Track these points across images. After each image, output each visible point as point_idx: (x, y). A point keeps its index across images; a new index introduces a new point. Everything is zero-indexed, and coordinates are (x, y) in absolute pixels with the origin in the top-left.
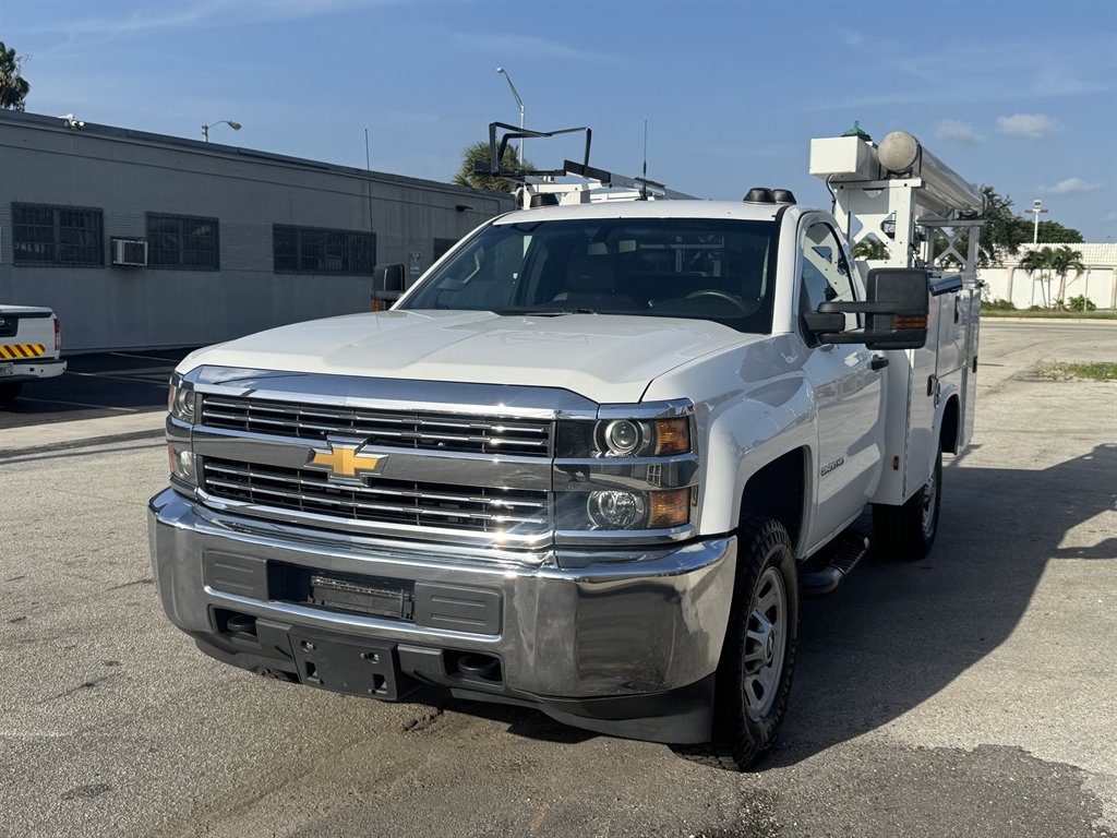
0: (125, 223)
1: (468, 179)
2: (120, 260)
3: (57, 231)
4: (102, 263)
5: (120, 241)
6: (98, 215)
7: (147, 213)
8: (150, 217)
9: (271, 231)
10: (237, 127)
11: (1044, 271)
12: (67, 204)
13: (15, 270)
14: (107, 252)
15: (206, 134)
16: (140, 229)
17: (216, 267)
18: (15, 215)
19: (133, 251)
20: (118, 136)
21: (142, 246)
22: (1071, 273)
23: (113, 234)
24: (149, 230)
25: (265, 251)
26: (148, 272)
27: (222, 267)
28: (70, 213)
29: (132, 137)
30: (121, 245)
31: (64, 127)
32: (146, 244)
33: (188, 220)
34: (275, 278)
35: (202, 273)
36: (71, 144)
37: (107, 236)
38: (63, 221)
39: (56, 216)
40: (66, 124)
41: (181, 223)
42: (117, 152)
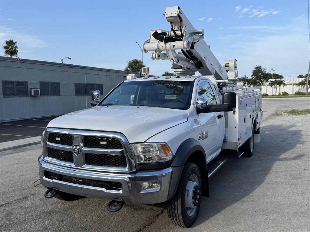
0: (34, 84)
1: (129, 69)
2: (33, 94)
3: (15, 87)
4: (28, 95)
5: (32, 89)
6: (27, 82)
8: (41, 83)
9: (74, 85)
10: (70, 59)
11: (275, 86)
12: (18, 80)
13: (3, 99)
14: (29, 92)
15: (62, 61)
16: (38, 86)
17: (60, 95)
18: (3, 84)
19: (36, 92)
20: (31, 62)
21: (39, 90)
22: (282, 86)
23: (30, 88)
24: (40, 86)
25: (73, 89)
26: (41, 97)
28: (18, 83)
29: (36, 62)
30: (33, 90)
32: (40, 90)
33: (51, 83)
34: (76, 97)
35: (55, 97)
36: (18, 65)
37: (29, 88)
38: (16, 85)
39: (15, 84)
40: (17, 59)
41: (49, 84)
42: (31, 66)
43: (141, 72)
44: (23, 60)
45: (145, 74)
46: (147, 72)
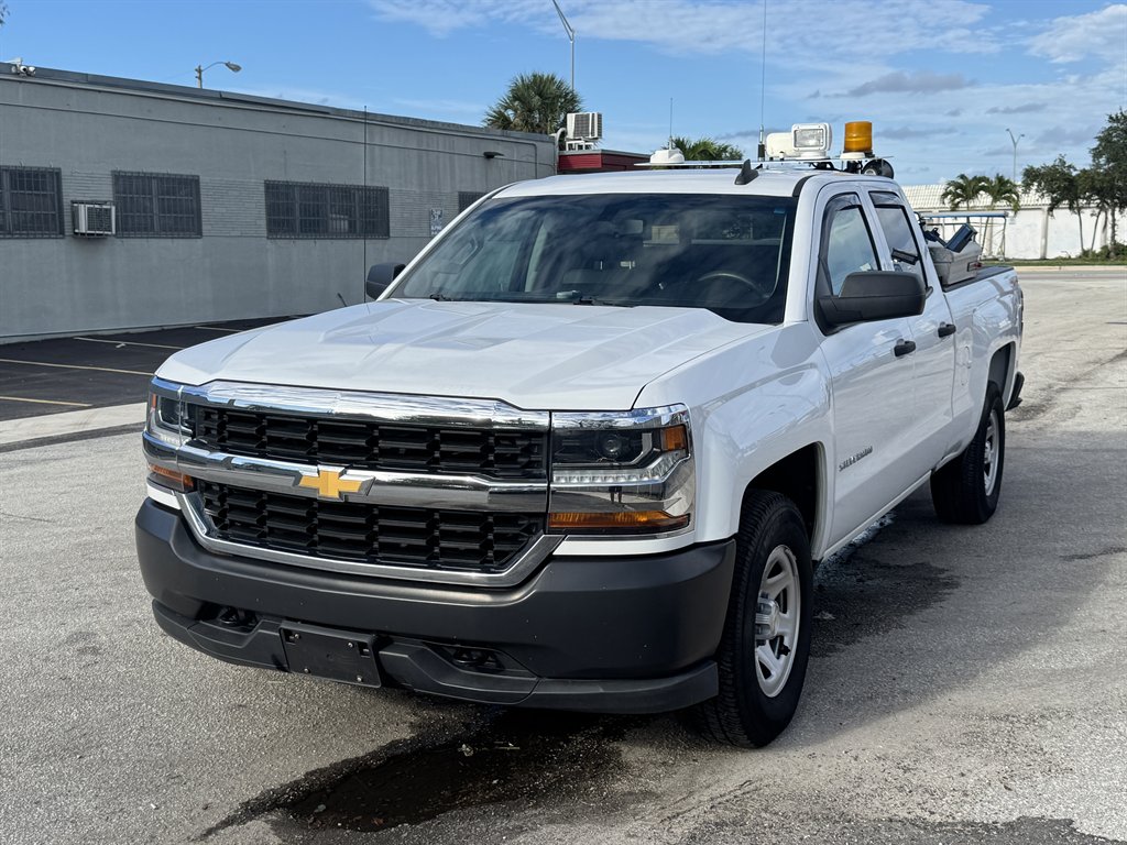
0: (88, 185)
2: (83, 228)
3: (7, 195)
4: (62, 232)
5: (82, 206)
6: (56, 175)
7: (112, 171)
8: (118, 177)
9: (262, 189)
10: (236, 69)
12: (18, 164)
14: (67, 219)
15: (200, 78)
16: (105, 192)
17: (199, 234)
19: (99, 217)
20: (77, 82)
21: (110, 210)
23: (73, 198)
24: (117, 192)
25: (255, 211)
26: (118, 241)
27: (205, 232)
28: (21, 175)
29: (92, 84)
30: (83, 211)
31: (11, 73)
32: (113, 208)
33: (162, 179)
34: (270, 244)
35: (181, 241)
36: (20, 94)
37: (66, 201)
38: (13, 186)
39: (6, 178)
40: (13, 70)
41: (154, 182)
42: (74, 100)
43: (563, 134)
44: (42, 73)
45: (582, 143)
46: (593, 134)
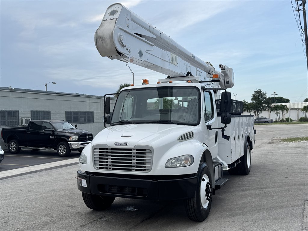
0: (25, 114)
2: (24, 124)
3: (6, 117)
4: (19, 125)
5: (24, 119)
6: (18, 112)
7: (31, 111)
9: (65, 113)
10: (55, 83)
12: (9, 110)
14: (20, 122)
15: (46, 86)
16: (29, 115)
19: (27, 121)
20: (23, 91)
23: (22, 117)
24: (31, 115)
25: (63, 118)
28: (10, 112)
29: (27, 91)
31: (9, 90)
32: (31, 119)
33: (42, 112)
36: (10, 94)
37: (20, 118)
38: (8, 114)
39: (6, 113)
40: (9, 89)
41: (40, 113)
42: (23, 95)
44: (16, 89)
